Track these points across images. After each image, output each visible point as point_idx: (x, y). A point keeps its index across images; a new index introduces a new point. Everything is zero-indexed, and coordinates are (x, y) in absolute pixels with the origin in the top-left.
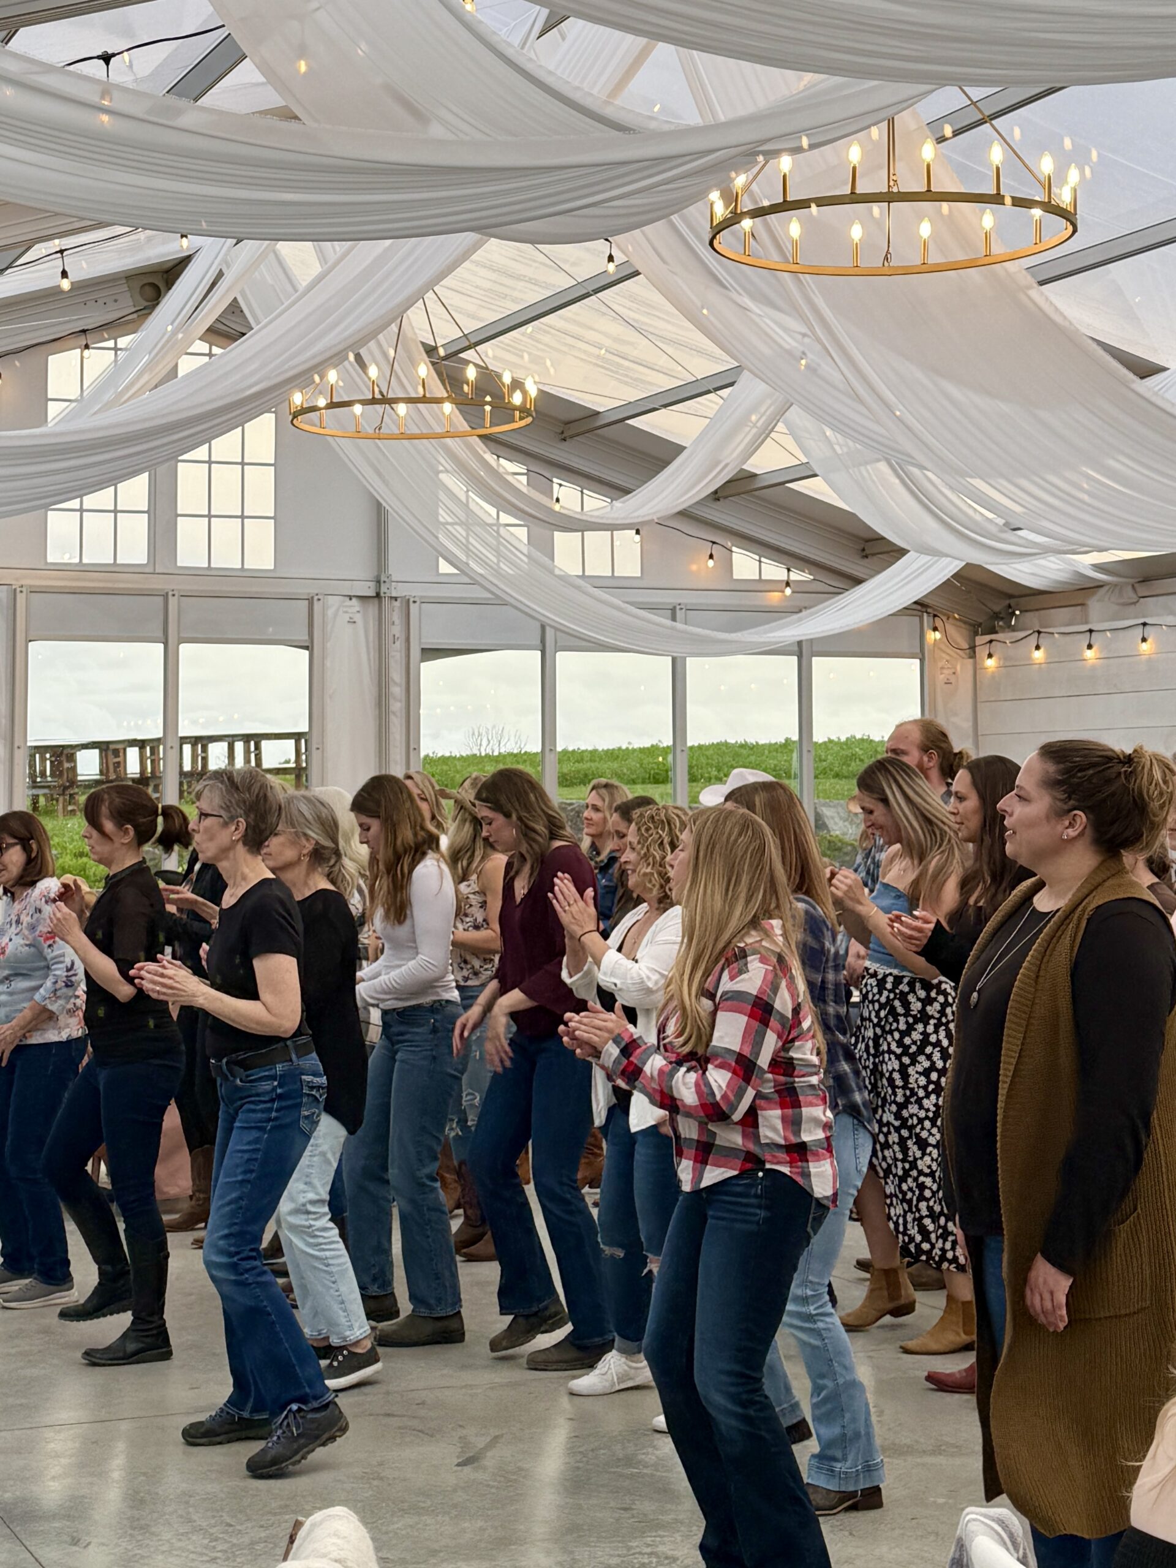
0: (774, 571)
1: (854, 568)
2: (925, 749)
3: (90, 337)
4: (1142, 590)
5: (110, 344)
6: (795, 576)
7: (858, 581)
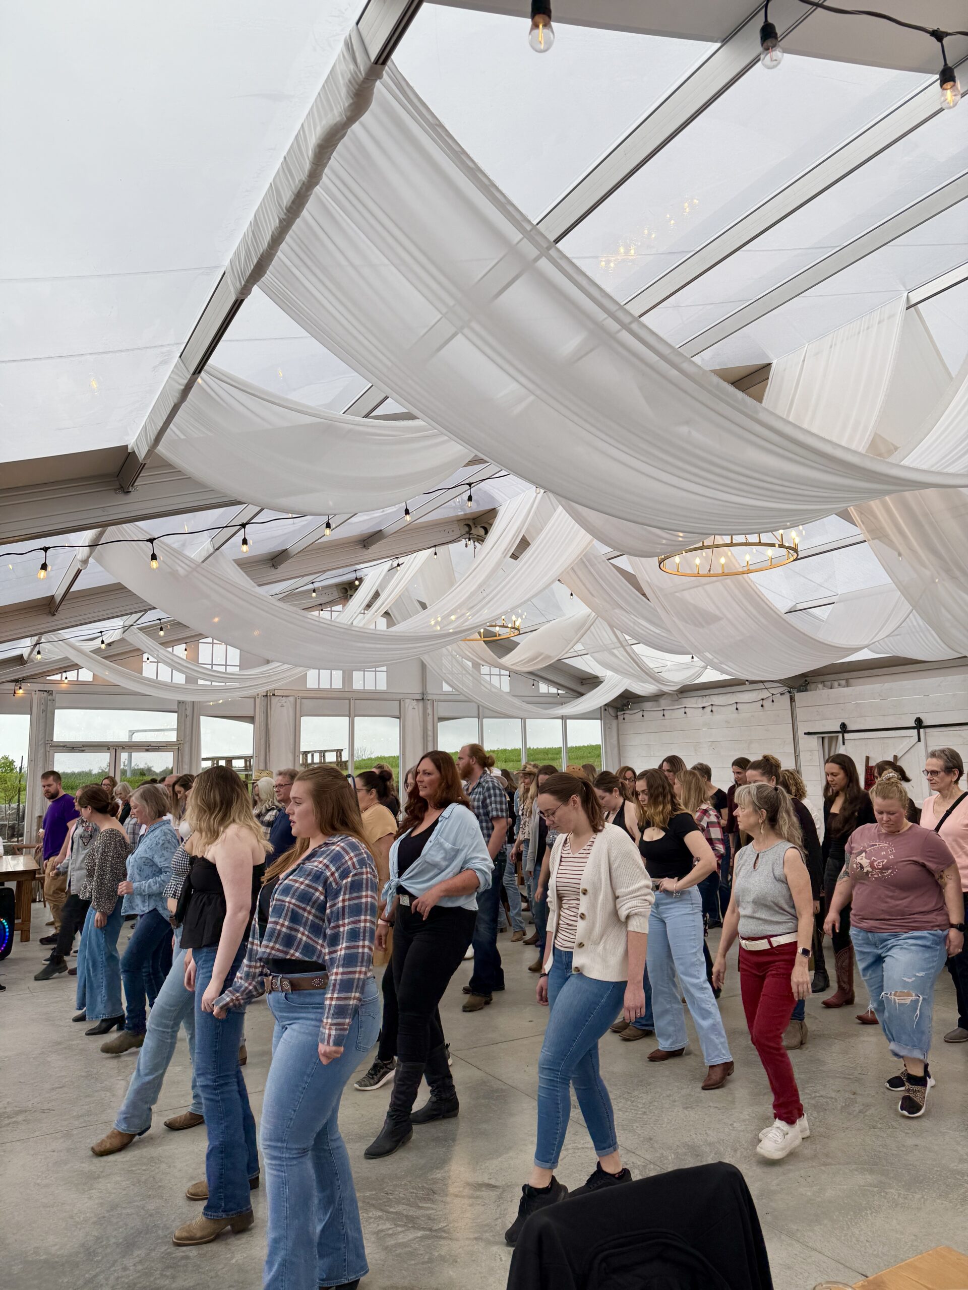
0: (553, 690)
1: (580, 689)
2: (471, 756)
3: (323, 606)
4: (680, 696)
5: (329, 609)
6: (560, 692)
7: (582, 695)
